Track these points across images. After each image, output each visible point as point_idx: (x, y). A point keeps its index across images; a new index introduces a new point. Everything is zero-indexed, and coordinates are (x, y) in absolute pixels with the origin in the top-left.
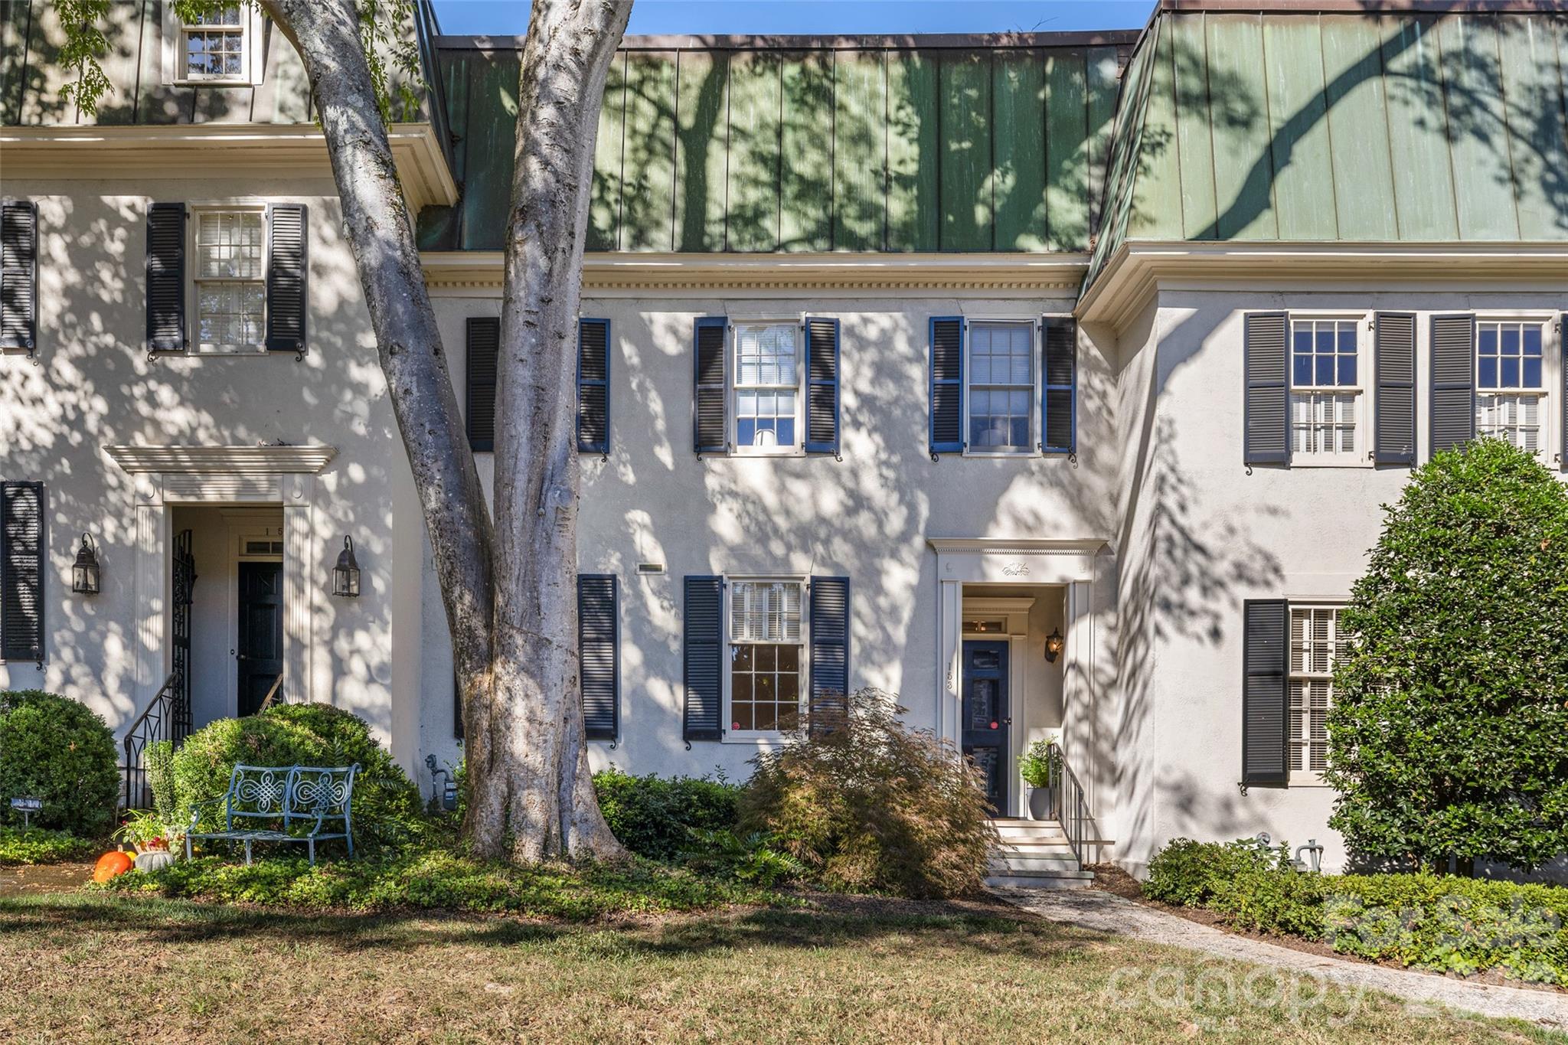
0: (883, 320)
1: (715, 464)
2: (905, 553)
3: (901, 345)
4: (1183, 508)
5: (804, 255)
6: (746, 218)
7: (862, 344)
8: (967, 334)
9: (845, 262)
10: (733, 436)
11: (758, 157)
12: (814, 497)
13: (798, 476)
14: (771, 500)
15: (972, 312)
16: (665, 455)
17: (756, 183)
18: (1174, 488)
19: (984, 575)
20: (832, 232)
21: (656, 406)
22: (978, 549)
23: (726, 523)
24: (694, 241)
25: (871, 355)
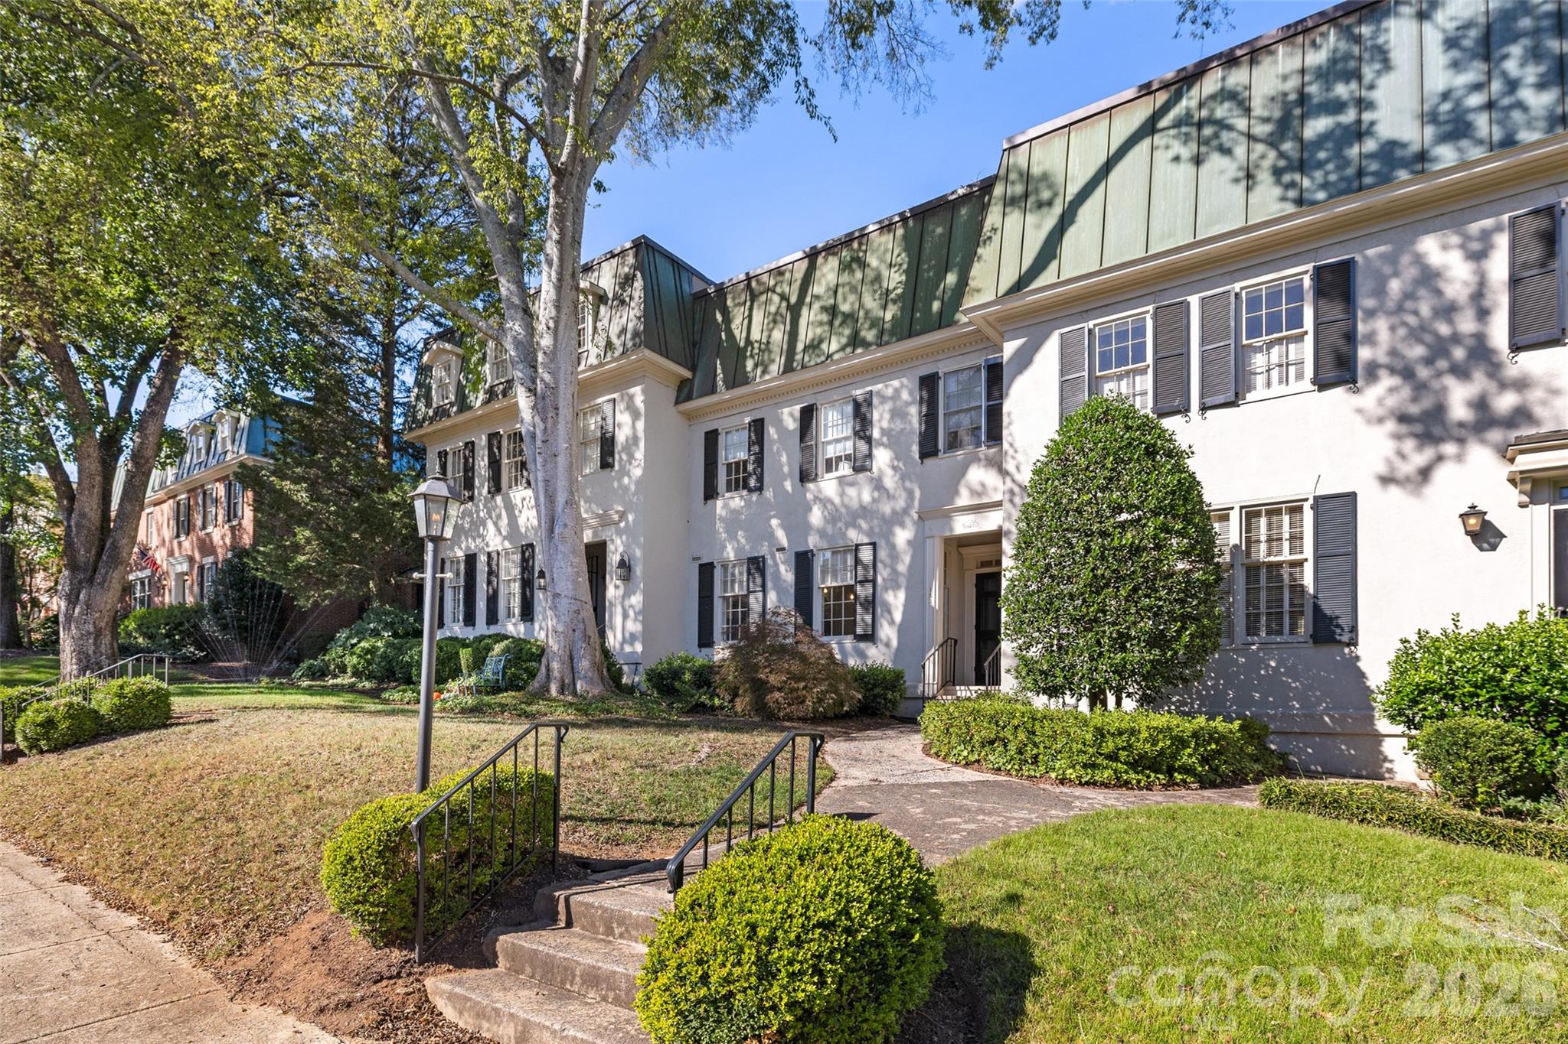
0: (896, 383)
1: (811, 486)
2: (908, 522)
3: (905, 396)
4: (1018, 468)
5: (841, 360)
6: (813, 346)
7: (884, 399)
8: (941, 383)
9: (862, 357)
10: (821, 467)
11: (824, 309)
12: (859, 495)
13: (852, 484)
14: (837, 500)
15: (942, 368)
16: (788, 485)
17: (821, 324)
18: (1013, 458)
19: (951, 530)
20: (855, 341)
21: (784, 459)
22: (947, 516)
23: (816, 517)
24: (788, 368)
25: (888, 406)
